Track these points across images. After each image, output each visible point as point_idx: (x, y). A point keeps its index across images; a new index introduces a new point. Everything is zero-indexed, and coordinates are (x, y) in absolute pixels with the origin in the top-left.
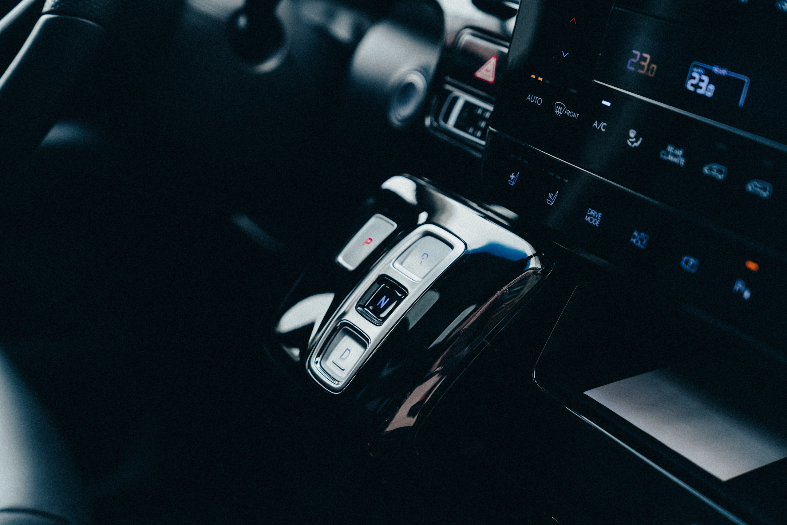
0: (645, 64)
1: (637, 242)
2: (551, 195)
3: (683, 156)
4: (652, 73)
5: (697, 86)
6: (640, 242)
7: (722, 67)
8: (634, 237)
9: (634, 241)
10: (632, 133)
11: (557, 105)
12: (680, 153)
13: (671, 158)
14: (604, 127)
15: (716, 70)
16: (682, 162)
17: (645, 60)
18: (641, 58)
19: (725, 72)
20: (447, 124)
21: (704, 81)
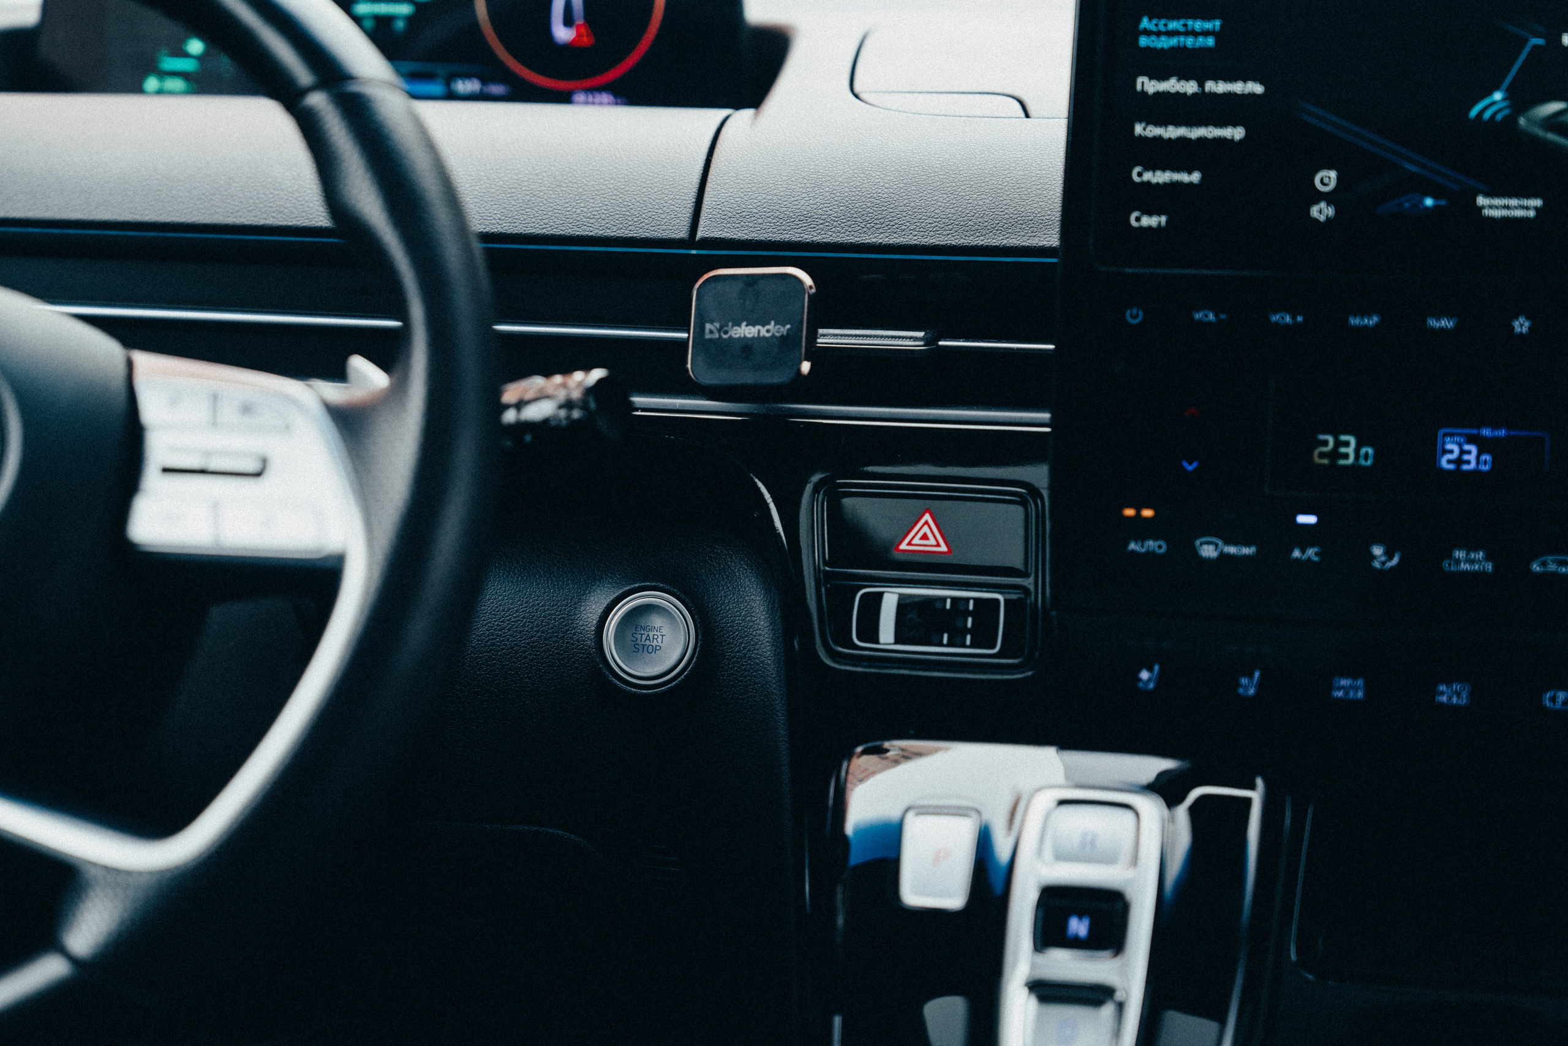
0: (1350, 450)
2: (1244, 681)
3: (1487, 558)
4: (1366, 460)
5: (1459, 461)
7: (1495, 426)
8: (1442, 693)
9: (1444, 699)
10: (1377, 550)
12: (1481, 555)
13: (1464, 566)
15: (1486, 432)
16: (1489, 567)
17: (1347, 444)
18: (1339, 444)
19: (1502, 433)
20: (878, 642)
21: (1469, 452)
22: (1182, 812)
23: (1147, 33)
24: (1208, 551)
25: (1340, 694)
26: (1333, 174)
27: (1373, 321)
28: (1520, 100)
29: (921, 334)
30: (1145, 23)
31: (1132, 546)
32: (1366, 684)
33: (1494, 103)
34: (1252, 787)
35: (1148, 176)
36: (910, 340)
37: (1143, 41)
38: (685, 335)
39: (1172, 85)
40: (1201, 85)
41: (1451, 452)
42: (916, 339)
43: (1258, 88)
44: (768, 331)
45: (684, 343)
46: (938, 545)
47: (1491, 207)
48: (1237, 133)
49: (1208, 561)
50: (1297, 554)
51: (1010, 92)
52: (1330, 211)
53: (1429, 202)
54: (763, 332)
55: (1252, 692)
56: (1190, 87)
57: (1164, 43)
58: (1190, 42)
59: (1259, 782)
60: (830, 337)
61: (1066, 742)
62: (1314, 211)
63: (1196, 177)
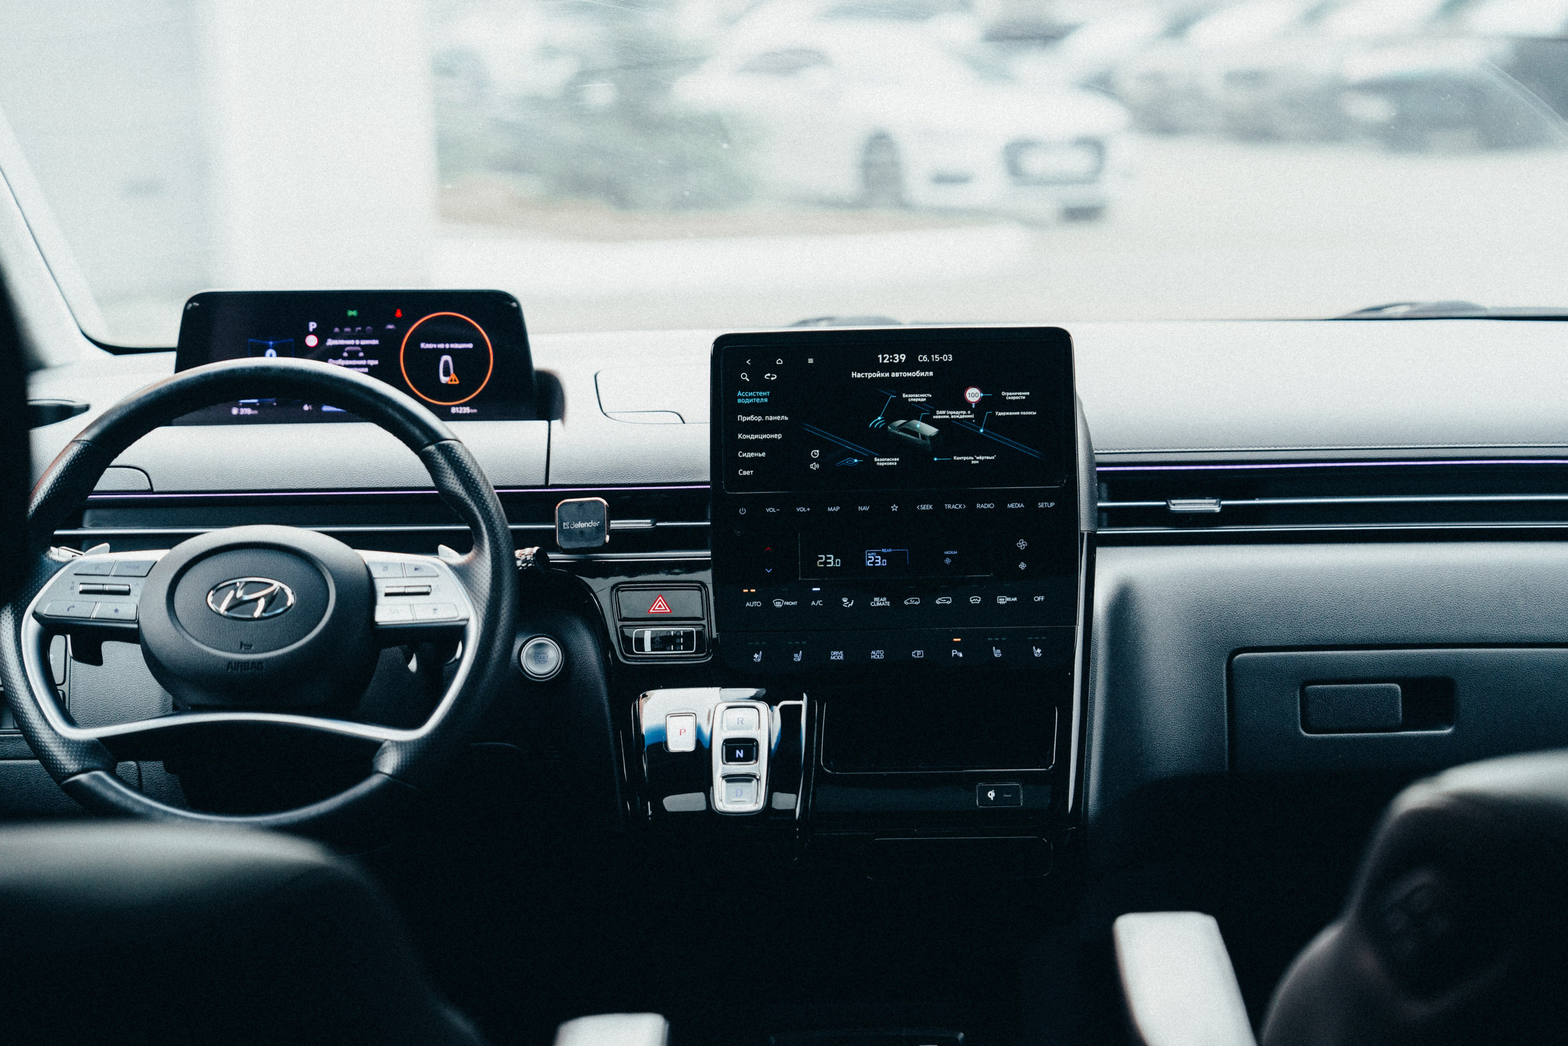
0: (831, 561)
1: (876, 657)
2: (796, 655)
3: (887, 601)
4: (838, 564)
5: (874, 563)
6: (878, 656)
7: (887, 548)
8: (873, 655)
9: (874, 657)
10: (845, 600)
11: (775, 602)
12: (885, 599)
13: (878, 604)
14: (821, 603)
15: (884, 550)
16: (888, 604)
17: (830, 558)
18: (827, 558)
19: (890, 550)
20: (644, 651)
21: (878, 559)
22: (777, 709)
23: (741, 397)
24: (778, 605)
25: (834, 658)
26: (818, 451)
27: (837, 509)
28: (889, 420)
29: (649, 521)
30: (739, 393)
31: (748, 604)
32: (844, 654)
33: (878, 421)
34: (802, 699)
35: (744, 455)
36: (645, 524)
37: (739, 401)
38: (554, 526)
39: (752, 418)
40: (764, 418)
41: (871, 559)
42: (648, 523)
43: (787, 418)
44: (590, 525)
45: (554, 530)
46: (666, 609)
47: (879, 462)
48: (779, 436)
49: (779, 609)
50: (813, 603)
51: (676, 411)
52: (818, 466)
53: (856, 461)
54: (588, 525)
55: (799, 660)
56: (759, 419)
57: (748, 401)
58: (758, 400)
59: (805, 696)
60: (616, 524)
61: (724, 685)
62: (811, 466)
63: (764, 454)
